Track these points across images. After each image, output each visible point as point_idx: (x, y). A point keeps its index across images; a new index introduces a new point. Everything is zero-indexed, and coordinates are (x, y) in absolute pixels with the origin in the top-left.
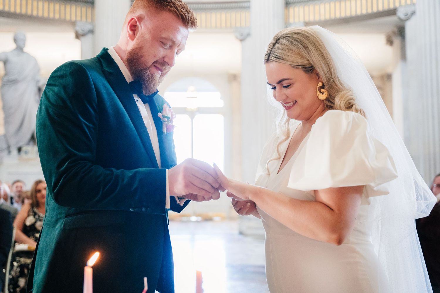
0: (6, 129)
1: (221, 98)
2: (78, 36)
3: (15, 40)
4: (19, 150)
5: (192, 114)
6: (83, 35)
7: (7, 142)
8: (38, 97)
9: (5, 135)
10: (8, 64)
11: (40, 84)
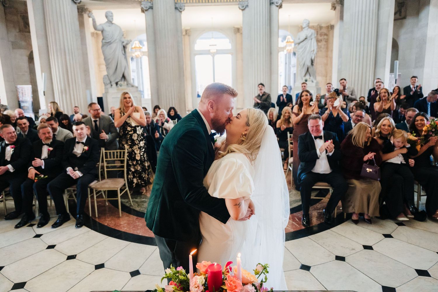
0: (108, 72)
2: (143, 11)
3: (107, 17)
4: (117, 84)
5: (213, 55)
6: (146, 10)
7: (109, 79)
8: (123, 52)
9: (107, 75)
10: (104, 32)
11: (124, 44)
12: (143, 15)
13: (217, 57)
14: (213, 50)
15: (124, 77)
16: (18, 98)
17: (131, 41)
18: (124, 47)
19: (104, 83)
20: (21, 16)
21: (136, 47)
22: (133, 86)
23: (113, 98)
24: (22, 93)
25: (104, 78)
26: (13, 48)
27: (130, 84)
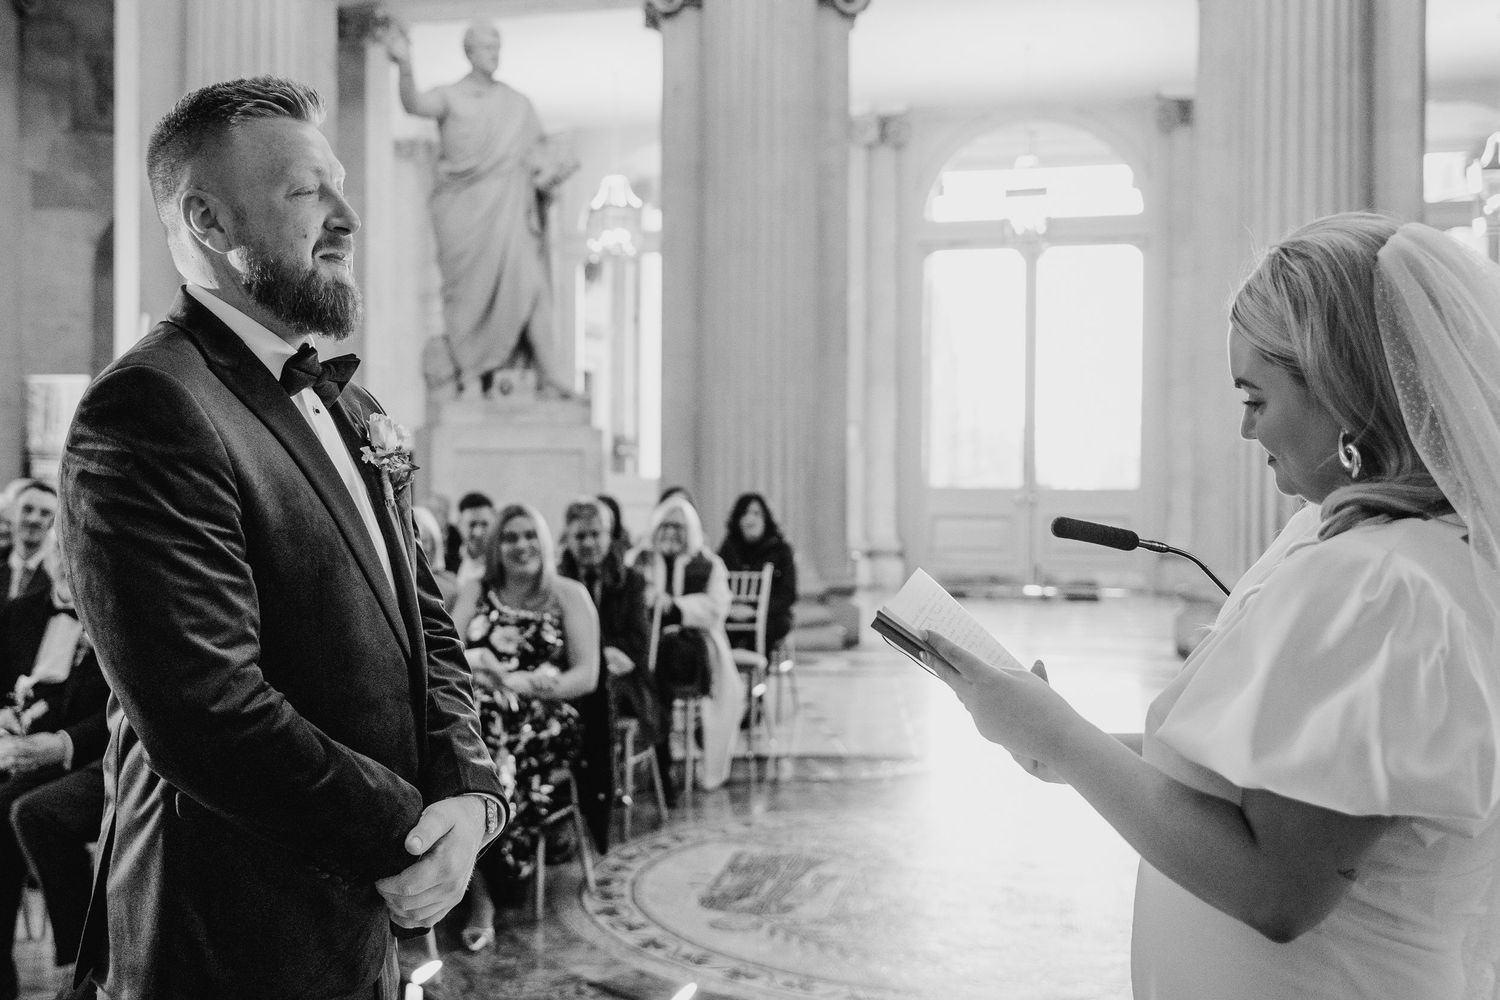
0: (447, 323)
1: (1135, 186)
2: (653, 20)
3: (469, 50)
4: (487, 381)
5: (1029, 247)
6: (668, 15)
7: (453, 359)
8: (535, 221)
9: (446, 338)
10: (450, 123)
11: (542, 181)
12: (653, 39)
13: (1053, 257)
14: (1028, 217)
15: (525, 349)
16: (24, 436)
17: (577, 167)
18: (542, 198)
19: (427, 376)
20: (87, 58)
21: (611, 206)
22: (566, 396)
23: (460, 452)
24: (46, 415)
25: (427, 354)
26: (38, 204)
27: (551, 384)
